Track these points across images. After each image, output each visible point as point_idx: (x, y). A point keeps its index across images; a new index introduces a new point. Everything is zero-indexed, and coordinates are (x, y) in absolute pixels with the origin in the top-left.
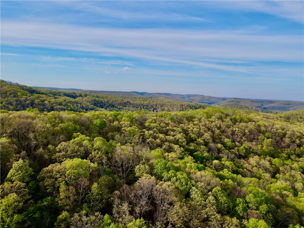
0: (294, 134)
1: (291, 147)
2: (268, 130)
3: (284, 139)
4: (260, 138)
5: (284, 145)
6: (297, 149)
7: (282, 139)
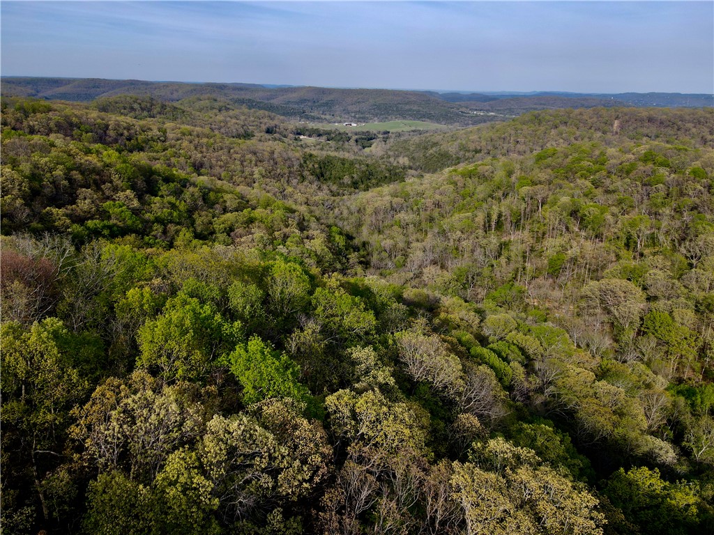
0: (119, 125)
1: (120, 141)
2: (82, 121)
3: (108, 132)
4: (76, 134)
5: (110, 139)
6: (127, 142)
7: (105, 132)
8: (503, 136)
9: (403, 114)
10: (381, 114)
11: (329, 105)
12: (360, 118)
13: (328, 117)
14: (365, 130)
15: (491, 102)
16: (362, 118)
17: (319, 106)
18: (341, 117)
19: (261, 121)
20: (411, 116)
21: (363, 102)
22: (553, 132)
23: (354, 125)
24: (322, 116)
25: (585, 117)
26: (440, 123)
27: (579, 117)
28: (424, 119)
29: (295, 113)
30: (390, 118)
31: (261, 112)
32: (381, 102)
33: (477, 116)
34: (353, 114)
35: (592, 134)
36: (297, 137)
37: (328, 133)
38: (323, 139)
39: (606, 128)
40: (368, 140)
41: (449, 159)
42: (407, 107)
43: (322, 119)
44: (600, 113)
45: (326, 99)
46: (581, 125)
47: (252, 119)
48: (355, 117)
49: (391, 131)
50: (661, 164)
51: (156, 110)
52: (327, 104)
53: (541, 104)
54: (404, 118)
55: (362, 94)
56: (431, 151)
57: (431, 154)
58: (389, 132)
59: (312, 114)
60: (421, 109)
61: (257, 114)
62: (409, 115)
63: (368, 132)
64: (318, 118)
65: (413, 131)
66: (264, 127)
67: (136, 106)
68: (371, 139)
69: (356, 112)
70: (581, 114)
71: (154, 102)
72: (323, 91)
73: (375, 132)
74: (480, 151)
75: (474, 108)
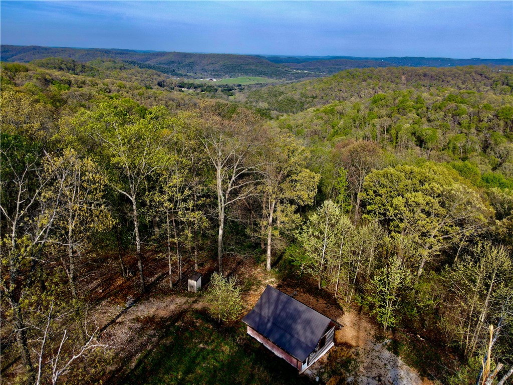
8: (330, 87)
9: (246, 72)
10: (230, 72)
11: (190, 66)
12: (215, 75)
13: (192, 74)
14: (225, 84)
15: (304, 63)
16: (217, 75)
17: (184, 66)
18: (201, 74)
19: (152, 77)
20: (251, 73)
21: (216, 63)
22: (364, 83)
23: (215, 80)
24: (188, 74)
25: (383, 74)
26: (273, 78)
27: (379, 74)
28: (261, 76)
29: (167, 71)
30: (237, 75)
31: (150, 71)
32: (228, 63)
33: (297, 73)
34: (210, 72)
35: (389, 85)
36: (180, 89)
37: (200, 86)
38: (199, 90)
39: (398, 81)
40: (229, 91)
41: (295, 103)
42: (248, 67)
43: (188, 76)
44: (392, 71)
45: (188, 61)
46: (382, 79)
47: (146, 76)
48: (211, 74)
49: (242, 84)
50: (462, 103)
51: (78, 70)
52: (189, 65)
53: (337, 65)
54: (247, 75)
55: (214, 57)
56: (280, 98)
57: (281, 100)
58: (241, 85)
59: (181, 72)
60: (258, 68)
61: (148, 72)
62: (250, 72)
63: (227, 85)
64: (185, 75)
65: (257, 84)
66: (156, 82)
67: (63, 66)
68: (231, 90)
69: (211, 71)
70: (380, 71)
71: (76, 63)
72: (186, 55)
73: (231, 85)
74: (316, 97)
75: (294, 67)
